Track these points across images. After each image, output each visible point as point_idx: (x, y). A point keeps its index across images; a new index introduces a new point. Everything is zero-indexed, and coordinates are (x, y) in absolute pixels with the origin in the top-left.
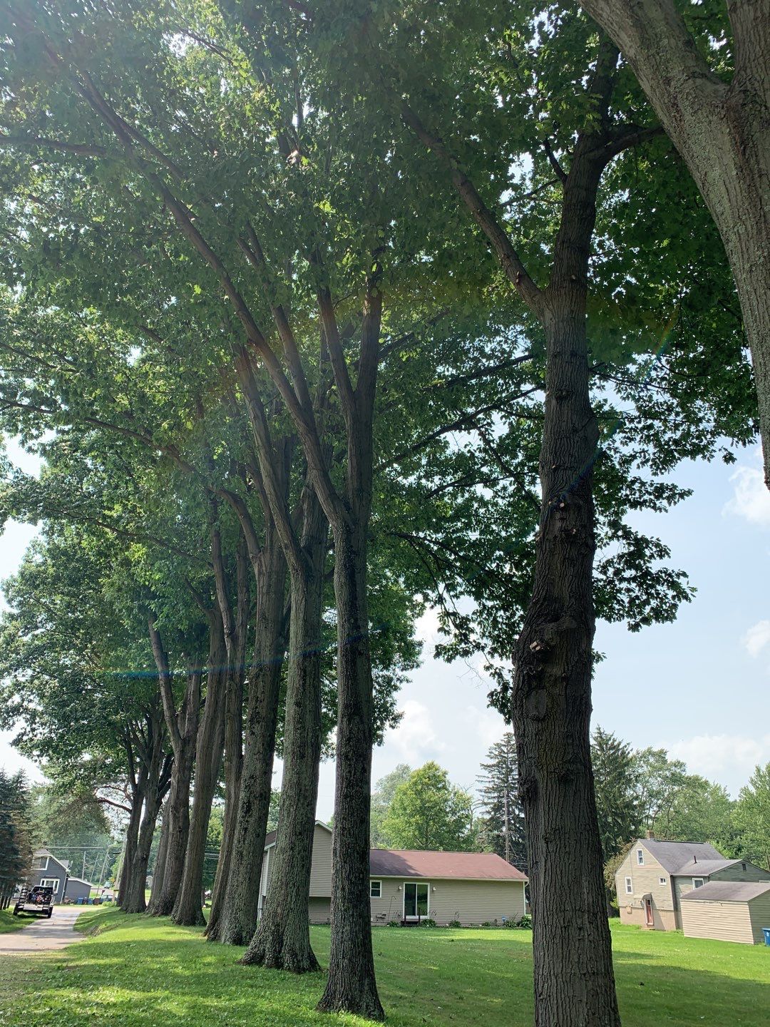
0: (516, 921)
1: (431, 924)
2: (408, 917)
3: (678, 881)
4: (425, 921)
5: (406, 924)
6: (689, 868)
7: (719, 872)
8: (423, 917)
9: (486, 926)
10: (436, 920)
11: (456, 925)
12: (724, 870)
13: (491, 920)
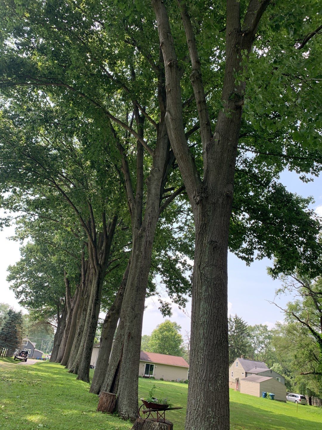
0: (184, 381)
1: (153, 378)
2: (146, 375)
3: (248, 374)
4: (151, 377)
5: (145, 377)
6: (253, 370)
7: (261, 372)
8: (151, 376)
9: (173, 381)
10: (155, 377)
11: (162, 380)
12: (263, 372)
13: (175, 380)
